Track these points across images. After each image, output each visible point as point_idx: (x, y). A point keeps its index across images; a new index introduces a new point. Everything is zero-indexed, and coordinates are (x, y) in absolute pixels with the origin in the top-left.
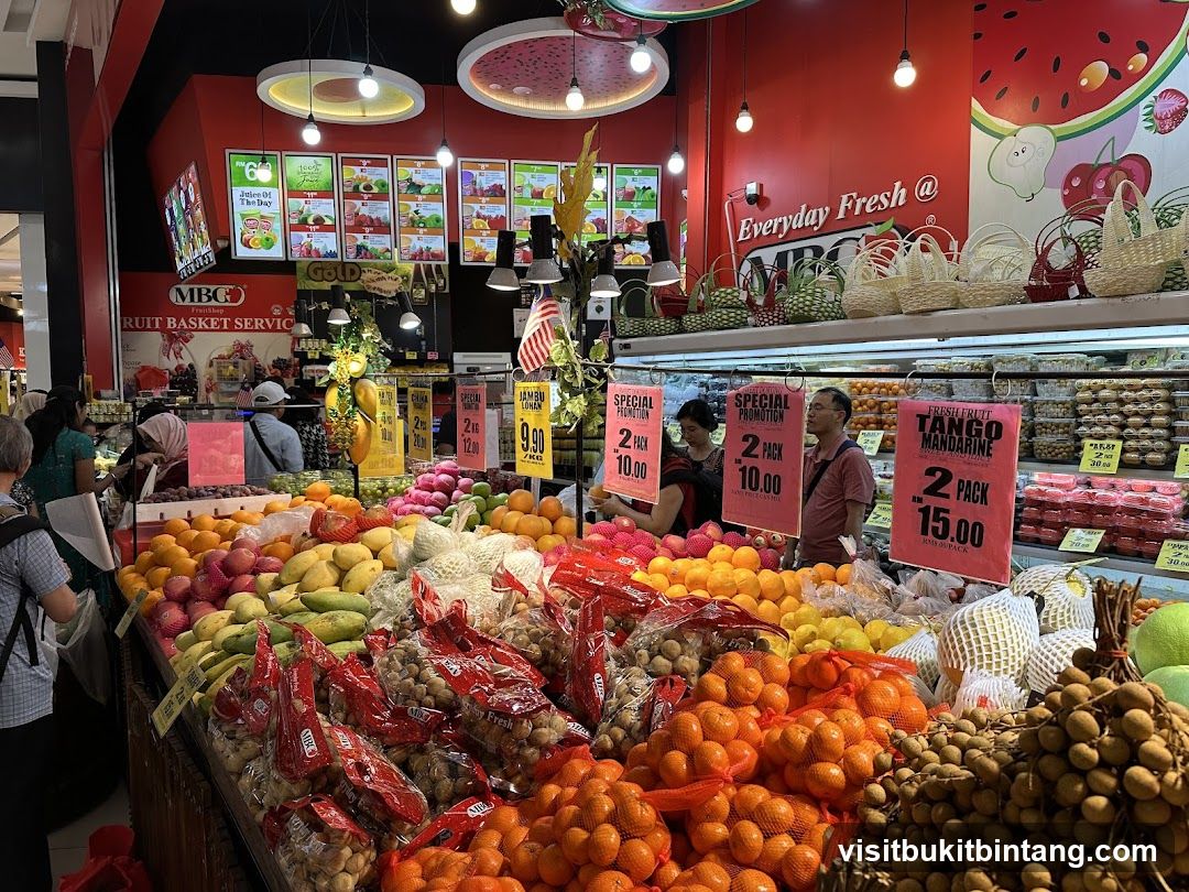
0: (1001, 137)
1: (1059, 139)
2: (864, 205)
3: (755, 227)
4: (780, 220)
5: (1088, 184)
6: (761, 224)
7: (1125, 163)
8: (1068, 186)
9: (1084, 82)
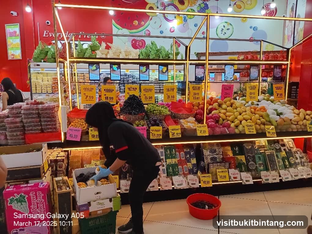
0: (119, 29)
3: (50, 34)
4: (59, 34)
5: (135, 43)
6: (52, 33)
7: (141, 41)
8: (132, 42)
9: (134, 24)
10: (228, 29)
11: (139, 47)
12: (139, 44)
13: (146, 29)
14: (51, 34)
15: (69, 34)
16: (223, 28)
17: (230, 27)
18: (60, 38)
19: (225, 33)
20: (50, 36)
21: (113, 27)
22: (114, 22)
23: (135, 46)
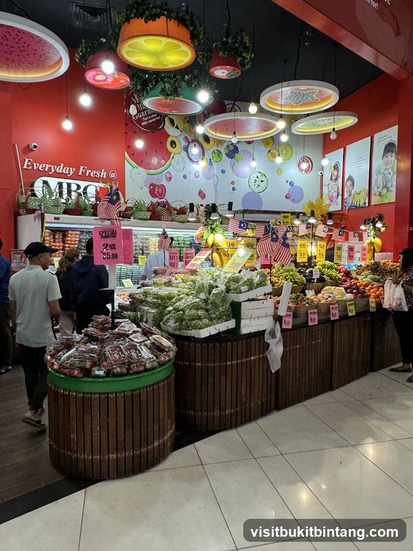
0: (134, 168)
1: (148, 174)
2: (90, 173)
3: (35, 164)
4: (50, 166)
5: (154, 189)
6: (38, 164)
7: (161, 186)
8: (150, 188)
9: (153, 161)
10: (262, 181)
11: (158, 195)
12: (158, 191)
13: (166, 171)
14: (37, 166)
15: (65, 168)
16: (257, 179)
17: (264, 178)
18: (50, 173)
19: (259, 186)
20: (35, 168)
21: (126, 163)
22: (128, 156)
23: (152, 193)
